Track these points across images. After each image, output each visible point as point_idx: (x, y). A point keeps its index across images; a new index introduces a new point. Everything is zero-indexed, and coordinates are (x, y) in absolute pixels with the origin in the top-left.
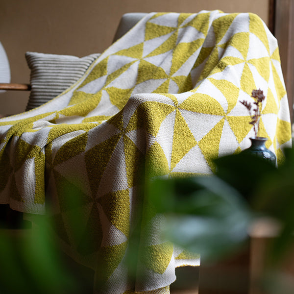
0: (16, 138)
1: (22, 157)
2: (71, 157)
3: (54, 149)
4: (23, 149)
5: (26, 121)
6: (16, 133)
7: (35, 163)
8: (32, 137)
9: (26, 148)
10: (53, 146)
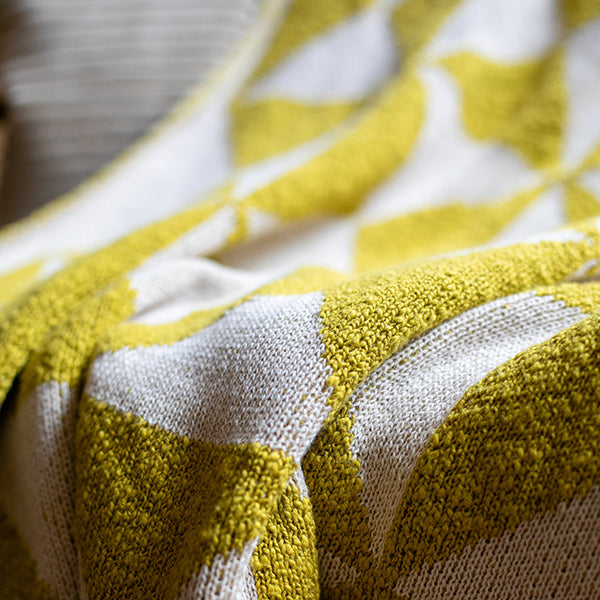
0: (54, 398)
1: (140, 537)
2: (544, 503)
3: (378, 456)
4: (135, 476)
5: (81, 274)
6: (43, 357)
7: (260, 575)
8: (187, 385)
9: (157, 466)
10: (358, 429)
